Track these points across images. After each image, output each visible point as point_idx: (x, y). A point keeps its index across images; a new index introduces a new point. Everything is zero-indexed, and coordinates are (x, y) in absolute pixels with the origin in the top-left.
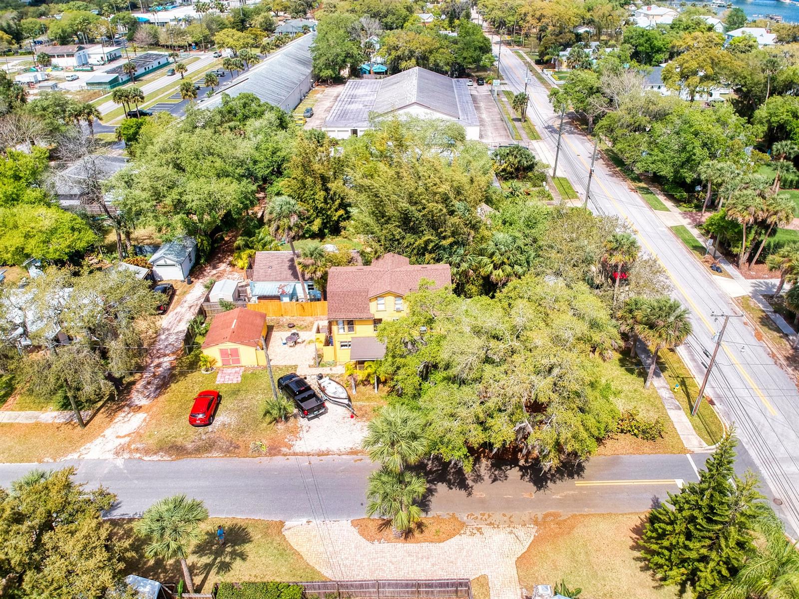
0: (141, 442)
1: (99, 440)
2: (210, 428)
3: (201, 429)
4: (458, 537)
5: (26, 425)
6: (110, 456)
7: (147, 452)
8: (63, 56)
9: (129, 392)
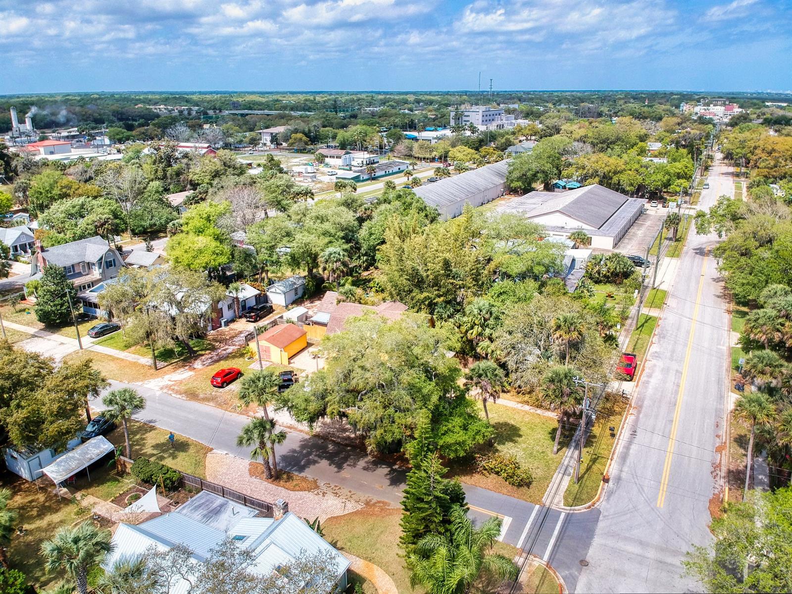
0: (178, 386)
1: (160, 379)
2: (221, 390)
3: (216, 389)
4: (307, 492)
5: (130, 362)
6: (157, 388)
7: (177, 392)
8: (333, 157)
9: (196, 360)
